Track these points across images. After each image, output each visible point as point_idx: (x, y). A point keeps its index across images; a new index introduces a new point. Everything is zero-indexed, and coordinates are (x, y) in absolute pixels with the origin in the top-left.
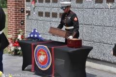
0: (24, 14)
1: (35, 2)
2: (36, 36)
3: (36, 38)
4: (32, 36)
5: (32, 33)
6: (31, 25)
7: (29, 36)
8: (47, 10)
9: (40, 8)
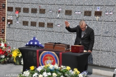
0: (5, 23)
1: (20, 12)
2: (36, 43)
3: (36, 45)
4: (31, 43)
5: (31, 41)
6: (13, 34)
7: (28, 43)
8: (34, 20)
9: (24, 18)
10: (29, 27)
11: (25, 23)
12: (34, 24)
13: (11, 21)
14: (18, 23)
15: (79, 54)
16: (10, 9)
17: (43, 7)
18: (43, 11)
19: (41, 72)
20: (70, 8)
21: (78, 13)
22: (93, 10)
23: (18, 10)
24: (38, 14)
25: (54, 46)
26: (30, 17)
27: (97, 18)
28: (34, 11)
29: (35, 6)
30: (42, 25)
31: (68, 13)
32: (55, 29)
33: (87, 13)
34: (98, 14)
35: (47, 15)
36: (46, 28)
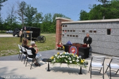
10: (69, 37)
11: (68, 36)
12: (71, 36)
13: (63, 35)
14: (66, 36)
15: (85, 48)
16: (63, 31)
17: (74, 29)
18: (74, 31)
19: (62, 55)
20: (84, 30)
21: (87, 31)
22: (93, 30)
23: (66, 31)
24: (72, 32)
25: (76, 45)
26: (70, 33)
27: (95, 33)
28: (71, 31)
29: (72, 29)
30: (74, 36)
31: (84, 31)
32: (79, 37)
33: (91, 31)
34: (95, 32)
35: (76, 32)
36: (75, 37)
